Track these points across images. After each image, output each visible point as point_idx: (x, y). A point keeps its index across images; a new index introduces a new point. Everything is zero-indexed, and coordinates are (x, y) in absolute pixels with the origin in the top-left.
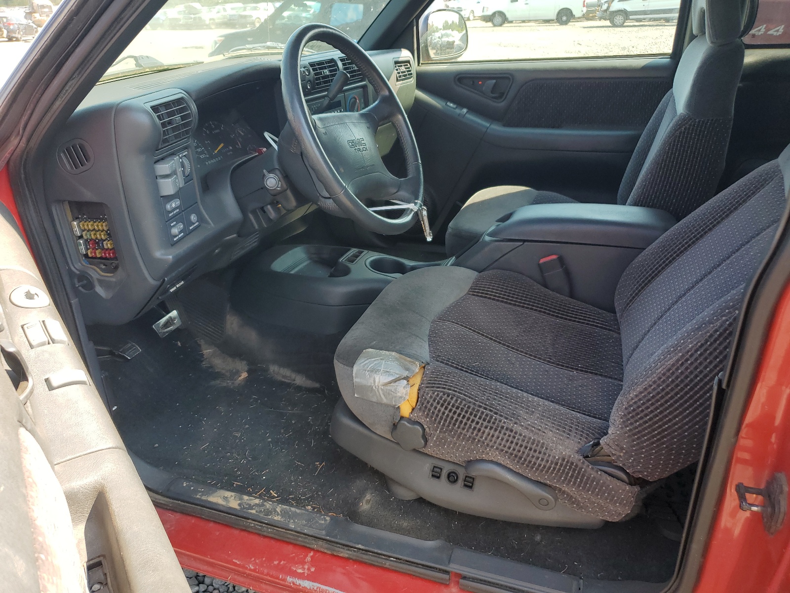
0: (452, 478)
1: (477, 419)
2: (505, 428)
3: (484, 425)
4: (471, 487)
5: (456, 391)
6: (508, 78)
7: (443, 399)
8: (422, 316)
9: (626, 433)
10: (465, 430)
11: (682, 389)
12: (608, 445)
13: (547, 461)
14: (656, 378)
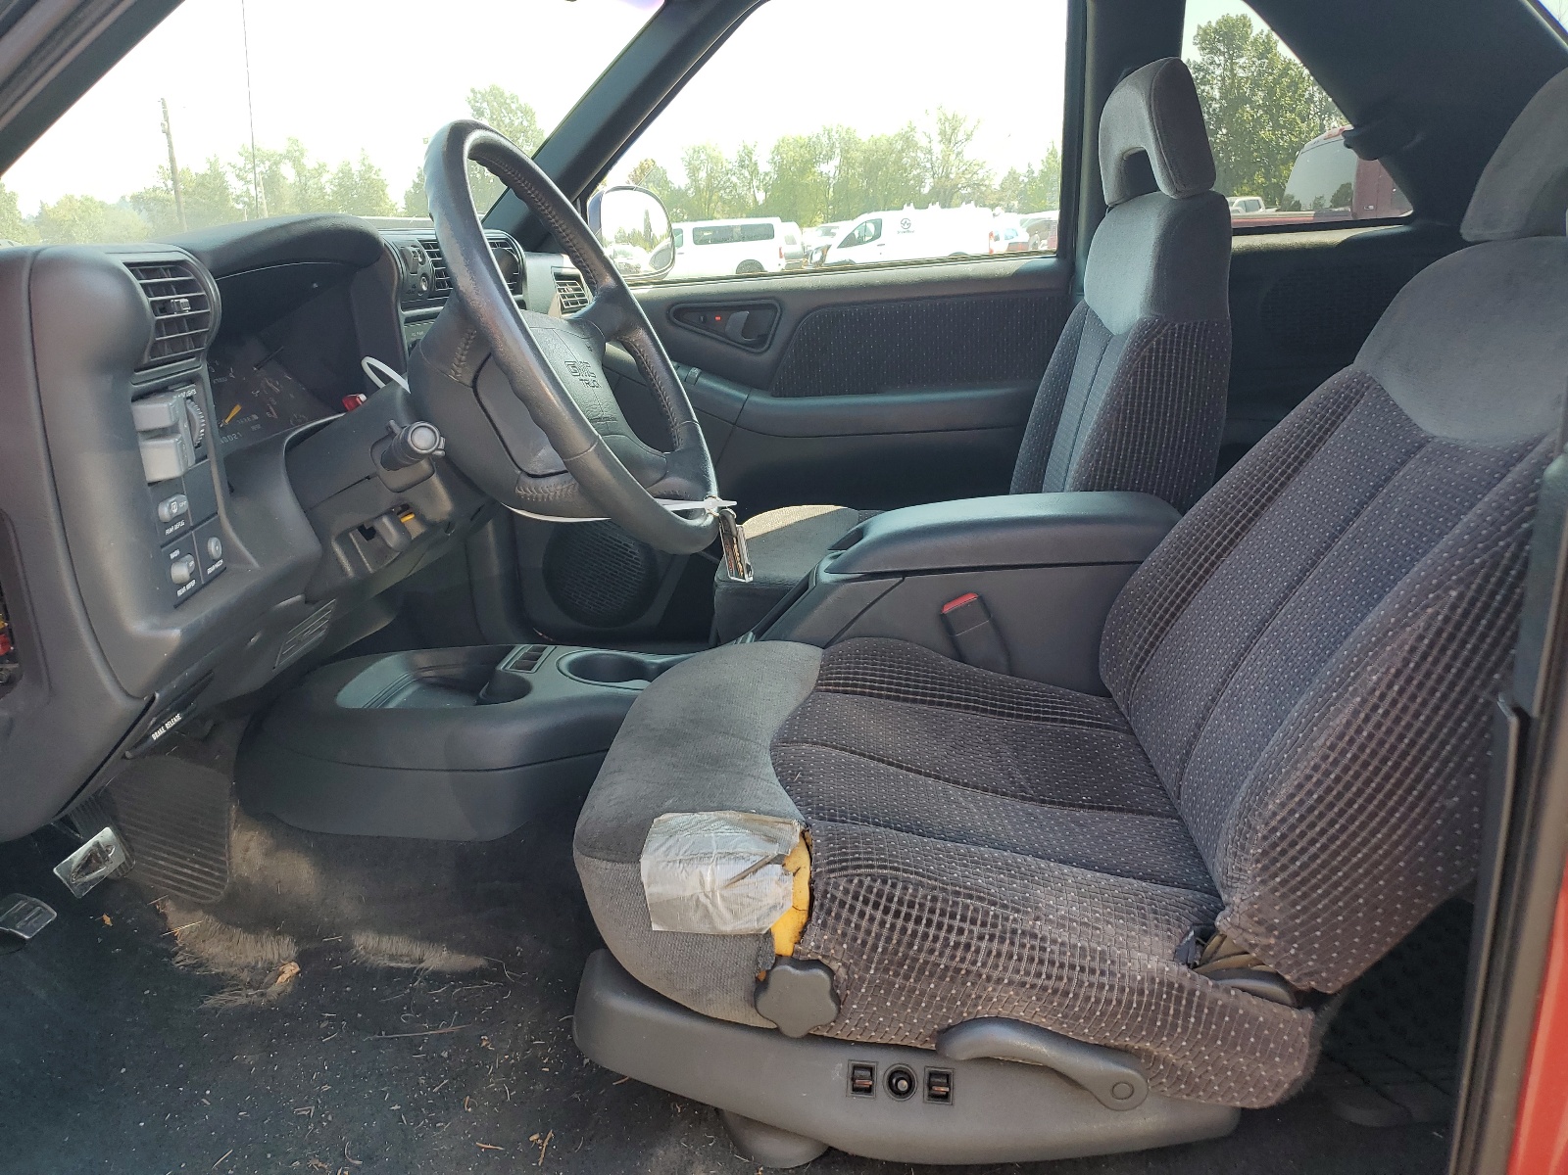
0: (900, 1084)
1: (956, 923)
2: (1019, 932)
3: (976, 934)
4: (945, 1097)
5: (897, 869)
6: (770, 307)
7: (875, 890)
8: (747, 740)
9: (1275, 890)
10: (937, 953)
11: (1377, 770)
12: (1238, 927)
13: (1122, 990)
14: (1317, 760)
